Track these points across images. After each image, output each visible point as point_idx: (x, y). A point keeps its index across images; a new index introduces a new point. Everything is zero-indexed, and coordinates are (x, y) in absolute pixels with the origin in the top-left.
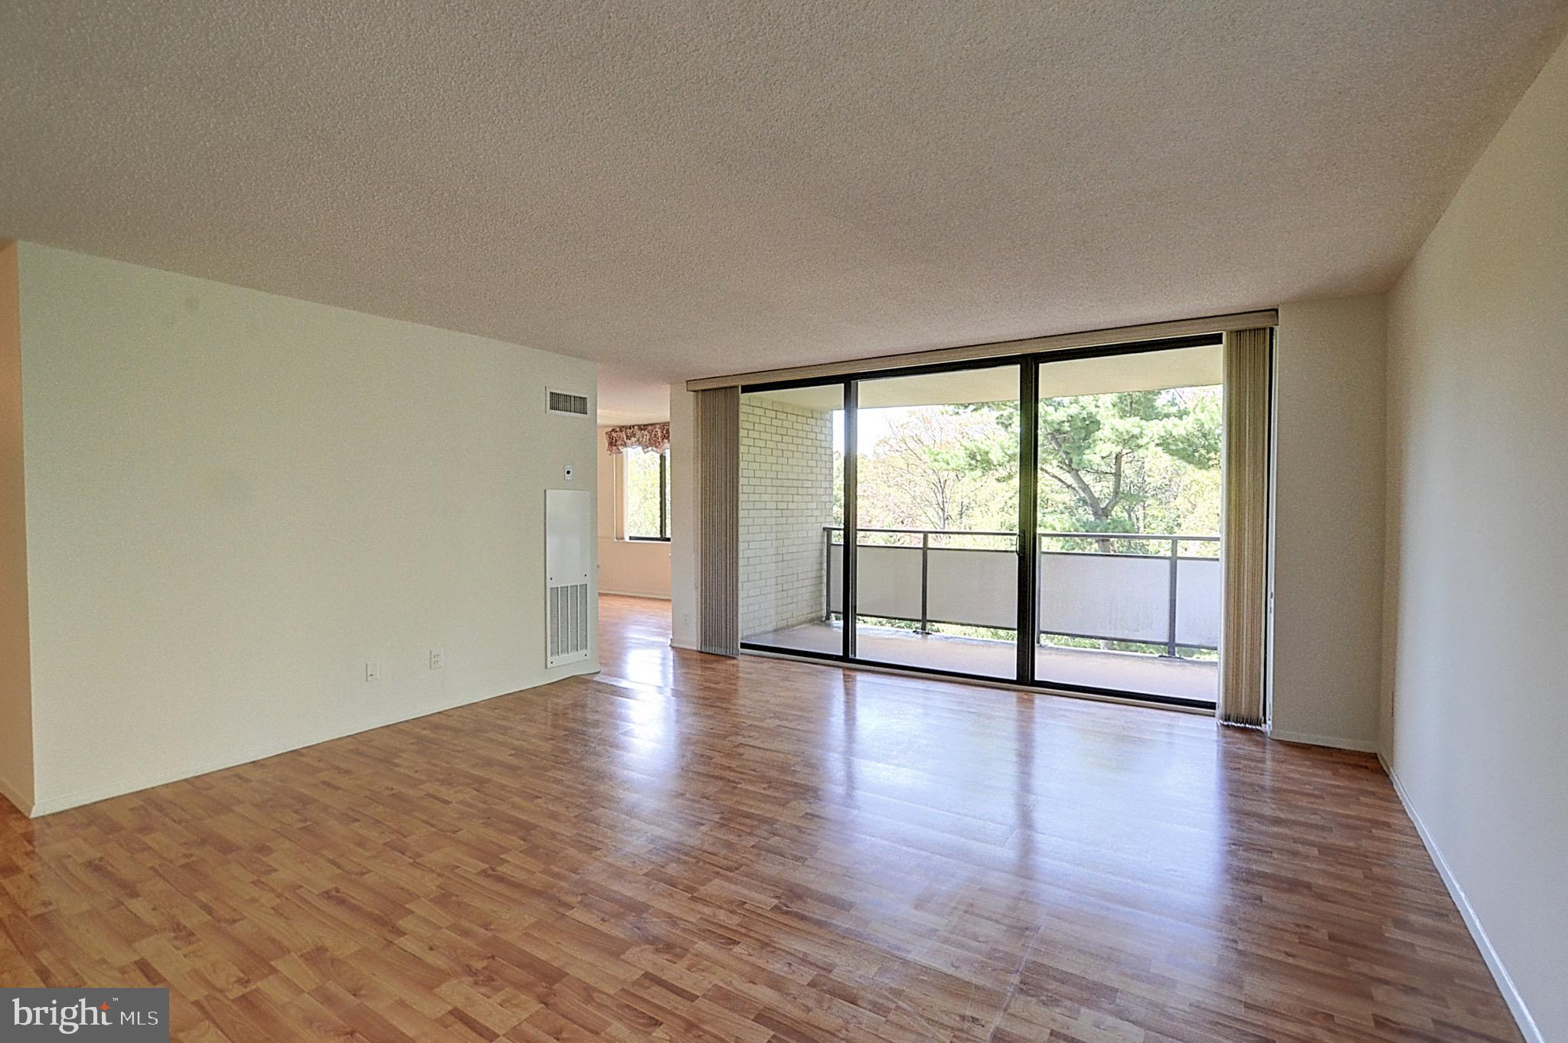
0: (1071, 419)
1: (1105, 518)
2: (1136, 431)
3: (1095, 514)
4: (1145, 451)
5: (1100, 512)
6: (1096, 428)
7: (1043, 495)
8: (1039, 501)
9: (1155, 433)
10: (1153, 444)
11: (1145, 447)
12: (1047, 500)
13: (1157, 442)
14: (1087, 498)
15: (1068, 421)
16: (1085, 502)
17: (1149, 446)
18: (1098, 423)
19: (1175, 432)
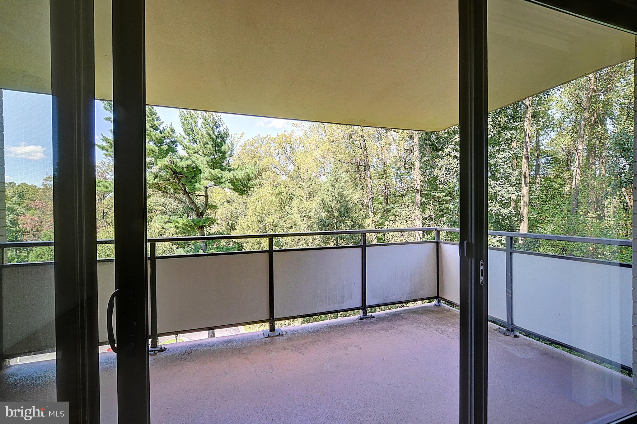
0: (188, 167)
1: (202, 217)
2: (220, 175)
3: (197, 215)
4: (224, 185)
5: (200, 214)
6: (199, 173)
7: (150, 207)
8: (148, 210)
9: (228, 177)
10: (227, 182)
11: (224, 183)
12: (152, 209)
13: (229, 181)
14: (193, 207)
15: (186, 168)
16: (192, 209)
17: (225, 182)
18: (200, 170)
19: (237, 177)
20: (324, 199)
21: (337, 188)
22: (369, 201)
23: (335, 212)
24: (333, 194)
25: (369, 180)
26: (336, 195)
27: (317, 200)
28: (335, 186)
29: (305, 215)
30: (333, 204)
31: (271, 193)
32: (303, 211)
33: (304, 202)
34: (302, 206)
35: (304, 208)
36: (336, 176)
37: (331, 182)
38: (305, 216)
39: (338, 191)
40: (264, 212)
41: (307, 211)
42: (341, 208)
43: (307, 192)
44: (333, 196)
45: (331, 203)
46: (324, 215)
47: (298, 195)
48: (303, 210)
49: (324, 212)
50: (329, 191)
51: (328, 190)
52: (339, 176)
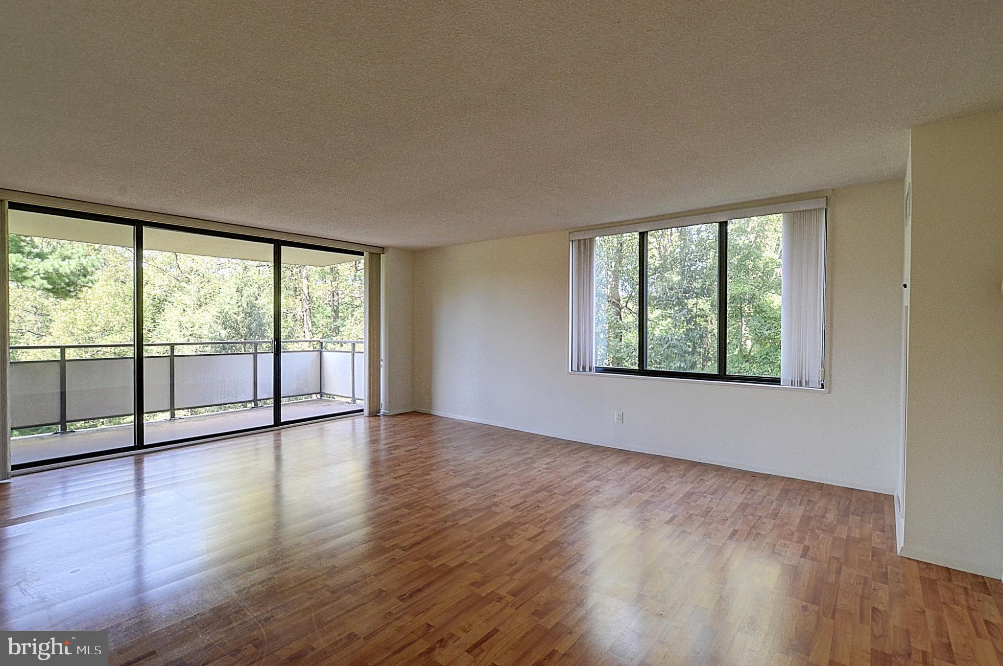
19: (61, 270)
20: (225, 311)
21: (245, 295)
22: (304, 313)
23: (242, 329)
24: (239, 304)
25: (305, 281)
26: (245, 305)
27: (213, 310)
28: (243, 292)
29: (191, 333)
30: (239, 318)
31: (113, 294)
32: (188, 327)
33: (191, 314)
34: (184, 320)
35: (189, 323)
36: (245, 279)
37: (236, 286)
38: (191, 335)
39: (248, 299)
40: (94, 328)
41: (196, 327)
42: (252, 324)
43: (196, 299)
44: (239, 307)
45: (235, 316)
46: (224, 333)
47: (179, 303)
48: (188, 325)
49: (225, 329)
50: (233, 300)
51: (231, 298)
52: (249, 278)
